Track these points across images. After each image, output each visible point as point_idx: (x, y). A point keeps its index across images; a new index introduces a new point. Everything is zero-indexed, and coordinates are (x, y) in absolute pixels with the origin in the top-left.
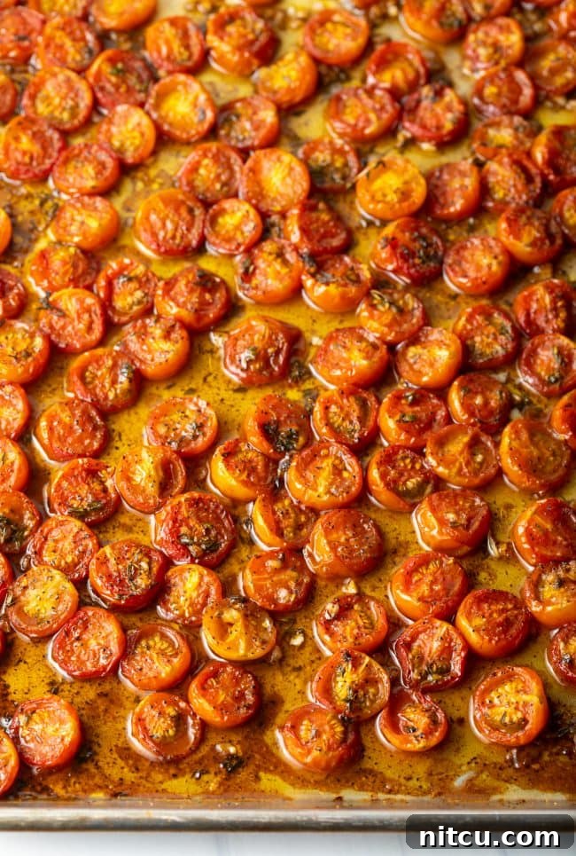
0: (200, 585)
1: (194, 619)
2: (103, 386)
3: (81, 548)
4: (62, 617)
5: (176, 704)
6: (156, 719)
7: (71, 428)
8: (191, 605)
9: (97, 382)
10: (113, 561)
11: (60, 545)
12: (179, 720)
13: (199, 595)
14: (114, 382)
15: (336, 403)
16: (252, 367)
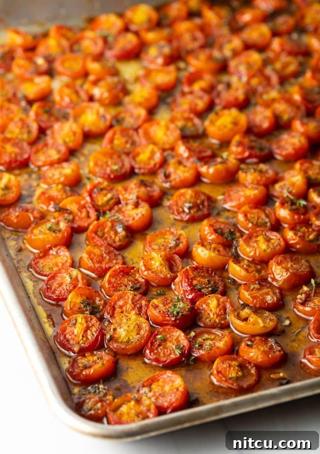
0: (218, 305)
1: (223, 322)
2: (111, 237)
3: (138, 306)
4: (145, 335)
5: (235, 360)
6: (228, 369)
7: (102, 256)
8: (218, 316)
9: (106, 235)
10: (161, 305)
11: (124, 308)
12: (242, 367)
13: (220, 310)
14: (116, 233)
15: (250, 213)
16: (192, 211)
